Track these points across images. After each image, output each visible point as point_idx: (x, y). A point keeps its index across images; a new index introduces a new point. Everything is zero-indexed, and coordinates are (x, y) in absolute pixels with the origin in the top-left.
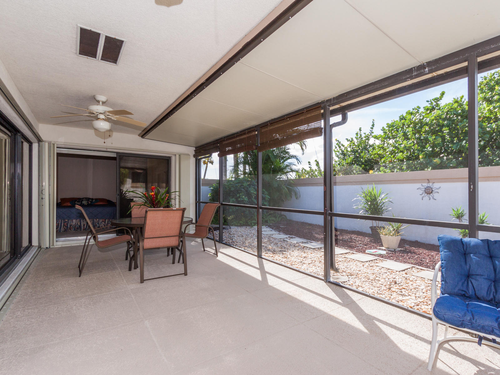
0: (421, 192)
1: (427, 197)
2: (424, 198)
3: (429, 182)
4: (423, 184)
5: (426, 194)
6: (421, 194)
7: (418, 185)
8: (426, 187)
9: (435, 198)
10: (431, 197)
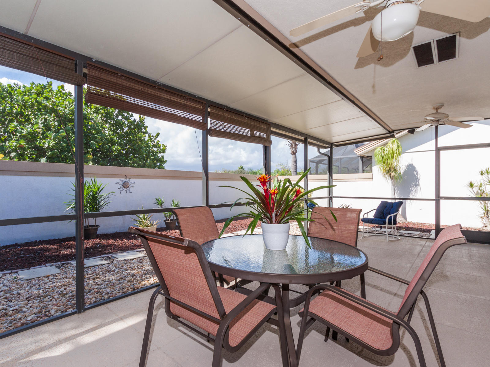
0: (119, 186)
1: (124, 192)
2: (122, 192)
3: (126, 178)
4: (122, 179)
5: (123, 188)
6: (119, 188)
7: (117, 180)
8: (123, 182)
9: (131, 191)
10: (128, 191)
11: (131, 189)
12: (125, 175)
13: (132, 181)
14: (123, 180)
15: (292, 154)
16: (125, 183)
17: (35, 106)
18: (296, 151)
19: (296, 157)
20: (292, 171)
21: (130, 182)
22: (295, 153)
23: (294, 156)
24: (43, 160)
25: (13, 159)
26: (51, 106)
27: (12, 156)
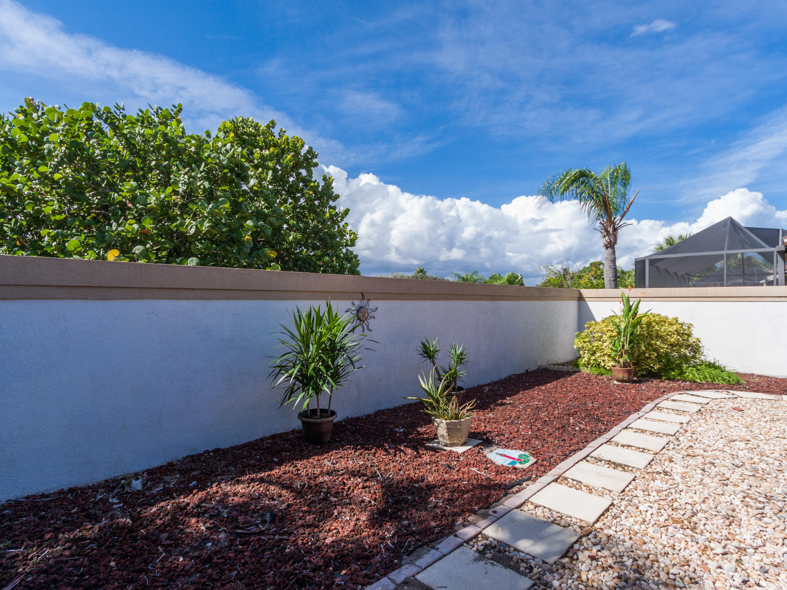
0: (351, 317)
1: (359, 329)
3: (363, 299)
4: (355, 302)
5: (358, 321)
7: (348, 304)
8: (358, 308)
9: (370, 327)
10: (366, 327)
11: (371, 322)
12: (362, 293)
13: (373, 304)
14: (357, 303)
15: (607, 248)
16: (362, 310)
17: (163, 150)
18: (615, 243)
19: (614, 253)
20: (608, 279)
21: (370, 308)
22: (614, 246)
23: (610, 250)
24: (192, 262)
25: (138, 260)
26: (193, 149)
27: (137, 252)
